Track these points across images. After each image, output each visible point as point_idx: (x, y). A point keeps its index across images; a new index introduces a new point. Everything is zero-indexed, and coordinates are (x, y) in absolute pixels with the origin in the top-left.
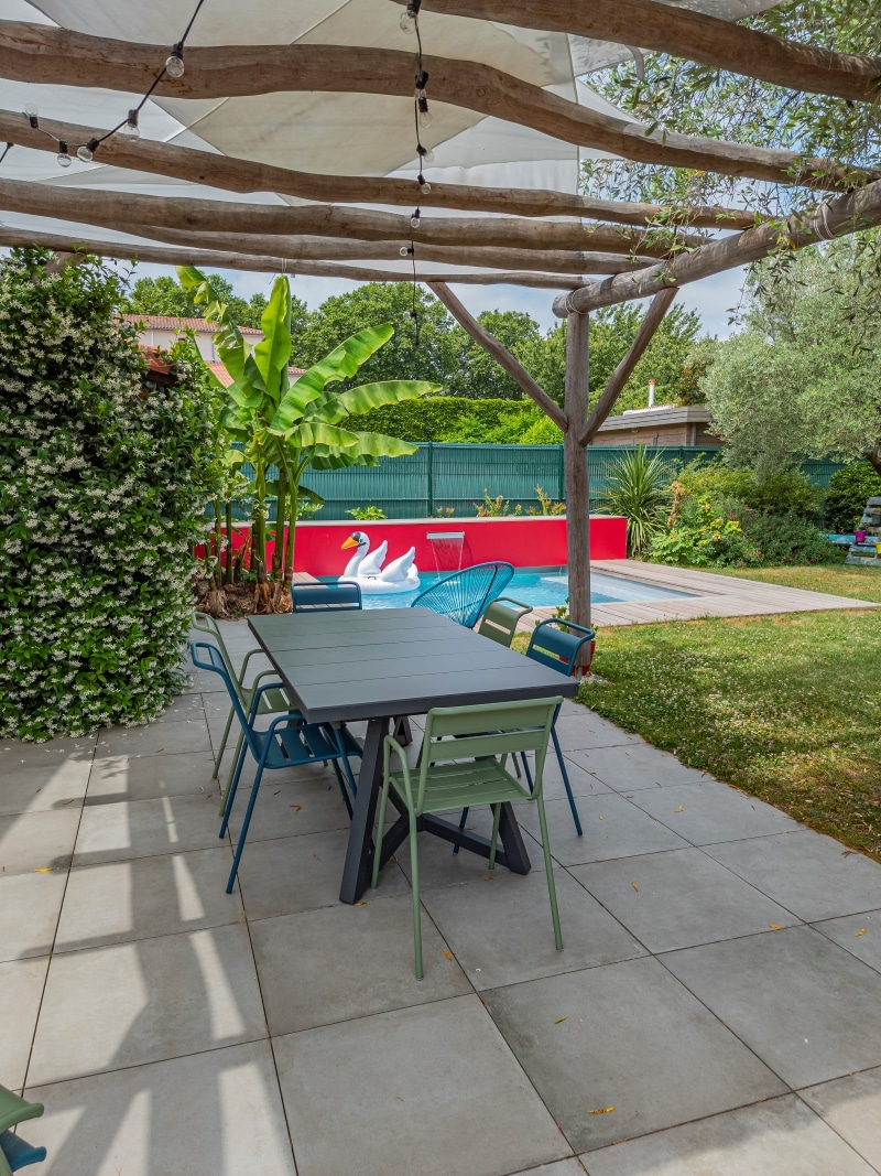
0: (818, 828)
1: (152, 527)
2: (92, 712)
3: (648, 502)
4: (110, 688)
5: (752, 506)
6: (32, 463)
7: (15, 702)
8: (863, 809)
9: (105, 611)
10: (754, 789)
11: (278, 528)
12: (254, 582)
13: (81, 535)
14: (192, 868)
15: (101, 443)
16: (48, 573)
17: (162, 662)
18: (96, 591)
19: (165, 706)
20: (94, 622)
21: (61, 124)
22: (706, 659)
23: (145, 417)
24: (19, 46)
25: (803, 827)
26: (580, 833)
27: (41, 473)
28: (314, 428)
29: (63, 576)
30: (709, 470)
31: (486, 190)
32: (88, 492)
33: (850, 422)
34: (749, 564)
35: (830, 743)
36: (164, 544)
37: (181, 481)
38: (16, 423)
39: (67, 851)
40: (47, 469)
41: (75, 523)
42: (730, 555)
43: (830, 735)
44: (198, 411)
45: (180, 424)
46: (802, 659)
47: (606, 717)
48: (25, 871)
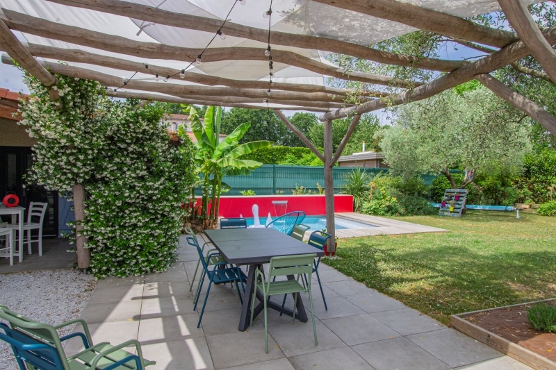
0: (412, 307)
1: (169, 197)
2: (143, 267)
3: (362, 190)
4: (150, 257)
5: (402, 192)
6: (128, 173)
7: (114, 262)
8: (429, 300)
9: (150, 228)
10: (392, 294)
11: (213, 198)
12: (202, 220)
13: (143, 199)
14: (185, 320)
15: (153, 166)
16: (130, 213)
17: (169, 248)
18: (147, 220)
19: (170, 266)
20: (145, 232)
21: (155, 66)
22: (380, 250)
23: (169, 156)
24: (148, 49)
25: (407, 307)
26: (327, 309)
27: (131, 176)
28: (228, 160)
29: (136, 214)
30: (385, 177)
31: (293, 84)
32: (147, 184)
33: (436, 160)
34: (401, 215)
35: (421, 279)
36: (173, 203)
37: (180, 180)
38: (123, 159)
39: (139, 314)
40: (133, 175)
41: (141, 195)
42: (393, 211)
43: (422, 276)
44: (188, 154)
45: (182, 159)
46: (416, 250)
47: (340, 271)
48: (124, 320)
